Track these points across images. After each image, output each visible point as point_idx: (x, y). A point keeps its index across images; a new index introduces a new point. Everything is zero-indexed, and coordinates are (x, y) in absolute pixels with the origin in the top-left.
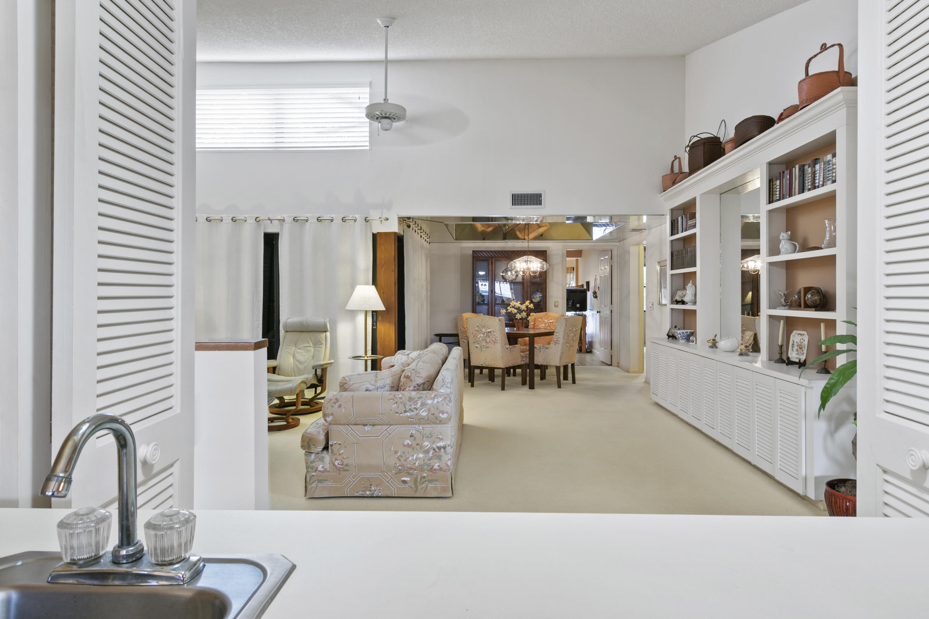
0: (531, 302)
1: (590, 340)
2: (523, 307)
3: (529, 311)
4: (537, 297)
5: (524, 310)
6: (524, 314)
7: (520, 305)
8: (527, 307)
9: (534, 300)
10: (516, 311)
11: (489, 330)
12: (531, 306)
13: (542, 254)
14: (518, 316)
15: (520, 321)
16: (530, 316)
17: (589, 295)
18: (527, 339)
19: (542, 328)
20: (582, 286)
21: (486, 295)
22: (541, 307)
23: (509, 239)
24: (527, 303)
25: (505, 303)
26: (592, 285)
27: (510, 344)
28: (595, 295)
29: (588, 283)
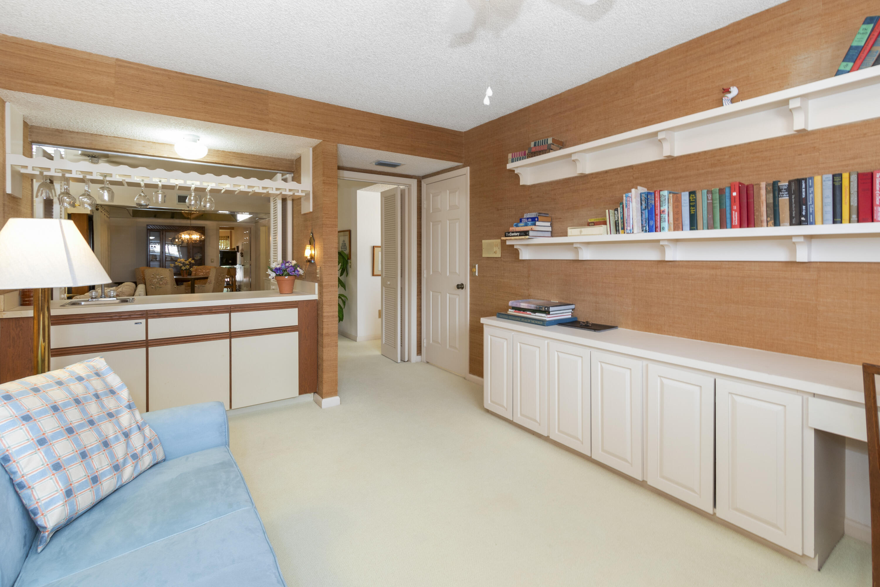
0: (193, 259)
1: (239, 284)
2: (187, 262)
3: (191, 265)
4: (198, 257)
5: (187, 264)
6: (188, 267)
7: (184, 261)
8: (190, 262)
9: (195, 258)
10: (182, 265)
11: (162, 277)
12: (193, 262)
13: (201, 230)
14: (183, 268)
15: (185, 271)
16: (192, 268)
17: (239, 255)
18: (190, 282)
19: (201, 275)
20: (234, 249)
21: (158, 255)
22: (201, 262)
23: (177, 218)
24: (190, 260)
25: (173, 259)
26: (240, 249)
27: (177, 285)
28: (242, 255)
29: (238, 247)
